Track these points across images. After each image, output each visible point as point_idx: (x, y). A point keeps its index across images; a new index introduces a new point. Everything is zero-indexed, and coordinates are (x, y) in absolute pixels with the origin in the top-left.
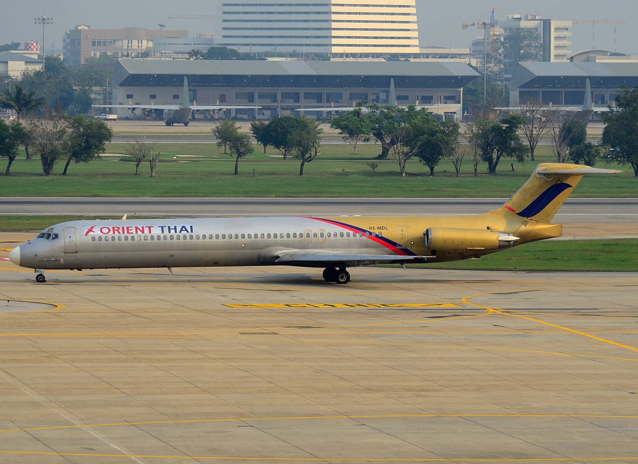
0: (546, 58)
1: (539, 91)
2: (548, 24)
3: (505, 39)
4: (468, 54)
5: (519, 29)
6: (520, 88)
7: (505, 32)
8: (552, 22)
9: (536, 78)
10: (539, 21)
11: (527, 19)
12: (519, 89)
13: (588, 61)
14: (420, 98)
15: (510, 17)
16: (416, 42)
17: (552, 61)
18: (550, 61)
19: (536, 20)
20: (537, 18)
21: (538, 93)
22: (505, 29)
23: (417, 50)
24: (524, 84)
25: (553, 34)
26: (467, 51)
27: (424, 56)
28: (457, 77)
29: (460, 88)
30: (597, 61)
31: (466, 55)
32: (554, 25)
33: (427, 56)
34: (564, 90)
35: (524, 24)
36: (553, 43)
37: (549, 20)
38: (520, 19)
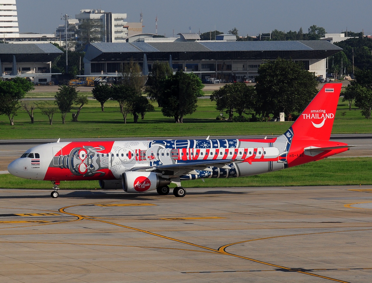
0: (109, 39)
1: (105, 63)
2: (109, 16)
3: (79, 27)
4: (54, 38)
5: (89, 19)
6: (92, 61)
7: (80, 22)
8: (113, 15)
9: (102, 54)
10: (104, 14)
11: (94, 12)
12: (90, 62)
13: (139, 41)
14: (21, 69)
15: (83, 11)
16: (17, 30)
17: (113, 42)
18: (111, 42)
19: (102, 13)
20: (102, 11)
21: (104, 64)
22: (80, 20)
23: (17, 36)
24: (94, 59)
25: (114, 23)
26: (53, 36)
27: (22, 39)
28: (47, 54)
29: (50, 62)
30: (145, 41)
31: (52, 38)
32: (114, 16)
33: (25, 39)
34: (122, 62)
35: (92, 16)
36: (114, 29)
37: (111, 13)
38: (90, 13)
